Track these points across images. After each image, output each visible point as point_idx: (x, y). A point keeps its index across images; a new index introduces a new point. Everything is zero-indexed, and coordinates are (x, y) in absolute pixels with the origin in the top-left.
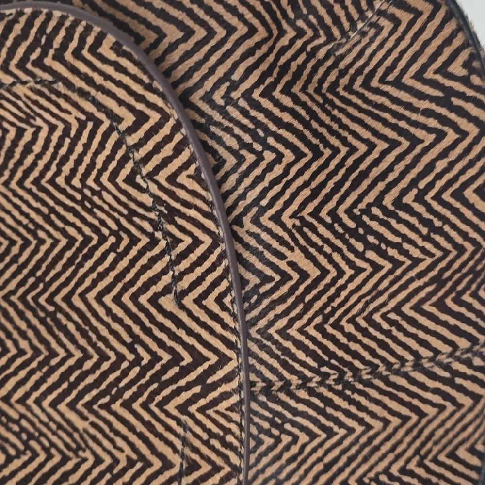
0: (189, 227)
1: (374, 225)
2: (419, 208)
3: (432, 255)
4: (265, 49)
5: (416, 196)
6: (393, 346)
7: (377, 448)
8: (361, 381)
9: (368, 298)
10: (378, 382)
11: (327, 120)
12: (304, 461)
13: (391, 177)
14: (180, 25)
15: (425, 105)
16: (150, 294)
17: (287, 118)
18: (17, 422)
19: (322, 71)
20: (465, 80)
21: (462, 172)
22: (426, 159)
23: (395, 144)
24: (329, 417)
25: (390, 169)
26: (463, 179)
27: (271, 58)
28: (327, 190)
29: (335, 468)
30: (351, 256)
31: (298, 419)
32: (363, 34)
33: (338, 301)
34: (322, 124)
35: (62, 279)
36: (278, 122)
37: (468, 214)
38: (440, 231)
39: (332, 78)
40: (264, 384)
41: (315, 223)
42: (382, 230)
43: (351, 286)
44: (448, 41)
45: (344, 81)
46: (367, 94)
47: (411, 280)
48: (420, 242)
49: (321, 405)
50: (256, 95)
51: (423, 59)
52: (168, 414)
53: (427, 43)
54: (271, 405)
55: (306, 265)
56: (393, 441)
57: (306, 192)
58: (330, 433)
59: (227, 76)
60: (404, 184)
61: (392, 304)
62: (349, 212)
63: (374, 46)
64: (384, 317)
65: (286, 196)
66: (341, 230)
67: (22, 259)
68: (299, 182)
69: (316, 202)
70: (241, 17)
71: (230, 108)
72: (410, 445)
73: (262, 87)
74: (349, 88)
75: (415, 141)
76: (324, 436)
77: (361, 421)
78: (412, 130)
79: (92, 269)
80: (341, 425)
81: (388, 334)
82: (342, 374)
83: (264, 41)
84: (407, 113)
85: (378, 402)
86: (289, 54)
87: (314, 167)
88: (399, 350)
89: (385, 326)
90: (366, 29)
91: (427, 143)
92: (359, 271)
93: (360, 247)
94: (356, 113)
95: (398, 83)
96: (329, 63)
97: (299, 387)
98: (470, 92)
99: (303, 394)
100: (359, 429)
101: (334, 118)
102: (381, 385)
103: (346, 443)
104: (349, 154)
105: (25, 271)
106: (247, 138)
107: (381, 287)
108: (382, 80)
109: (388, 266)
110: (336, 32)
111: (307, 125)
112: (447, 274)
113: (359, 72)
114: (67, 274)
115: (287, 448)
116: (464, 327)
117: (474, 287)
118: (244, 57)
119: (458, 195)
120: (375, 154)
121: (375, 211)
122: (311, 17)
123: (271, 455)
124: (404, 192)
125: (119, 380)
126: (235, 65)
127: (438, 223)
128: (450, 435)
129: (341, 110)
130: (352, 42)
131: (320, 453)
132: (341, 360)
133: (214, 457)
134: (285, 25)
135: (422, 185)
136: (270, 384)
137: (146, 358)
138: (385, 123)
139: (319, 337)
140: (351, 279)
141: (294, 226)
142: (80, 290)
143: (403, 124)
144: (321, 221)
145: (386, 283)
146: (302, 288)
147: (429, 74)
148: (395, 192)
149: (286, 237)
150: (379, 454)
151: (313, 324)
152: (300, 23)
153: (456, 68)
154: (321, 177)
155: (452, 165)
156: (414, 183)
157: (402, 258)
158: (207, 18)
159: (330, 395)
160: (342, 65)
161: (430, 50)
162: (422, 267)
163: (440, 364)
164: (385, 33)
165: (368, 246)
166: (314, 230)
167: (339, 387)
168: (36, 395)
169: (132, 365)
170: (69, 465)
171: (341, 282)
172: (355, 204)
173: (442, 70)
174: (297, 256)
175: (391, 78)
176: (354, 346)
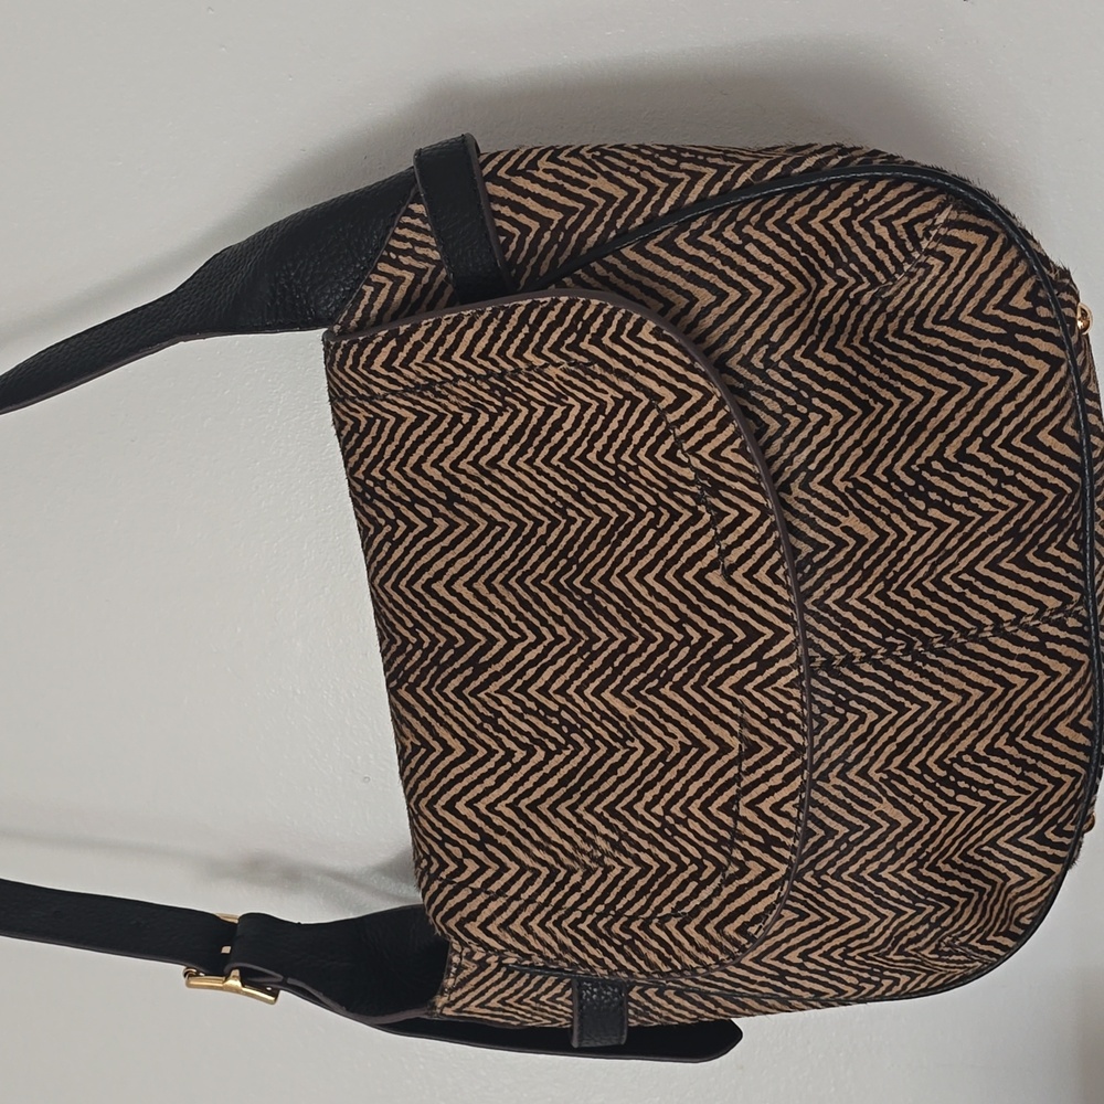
0: (735, 499)
1: (935, 480)
2: (985, 458)
3: (1005, 507)
4: (804, 305)
5: (980, 445)
6: (967, 610)
7: (957, 724)
8: (933, 650)
9: (935, 559)
10: (951, 651)
11: (876, 372)
12: (874, 741)
13: (952, 427)
14: (711, 287)
15: (985, 344)
16: (695, 570)
17: (831, 376)
18: (557, 714)
19: (867, 317)
20: (1030, 314)
21: (1034, 413)
22: (990, 404)
23: (954, 390)
24: (899, 692)
25: (951, 418)
26: (1034, 421)
27: (811, 314)
28: (881, 447)
29: (910, 749)
30: (912, 516)
31: (864, 695)
32: (911, 275)
33: (901, 565)
34: (870, 377)
35: (598, 559)
36: (823, 382)
37: (1044, 458)
38: (1013, 481)
39: (879, 324)
40: (824, 659)
41: (870, 483)
42: (944, 485)
43: (914, 548)
44: (1008, 273)
45: (893, 326)
46: (919, 337)
47: (983, 536)
48: (990, 495)
49: (889, 679)
50: (797, 356)
51: (981, 294)
52: (723, 695)
53: (984, 276)
54: (833, 681)
55: (862, 529)
56: (975, 716)
57: (858, 452)
58: (902, 710)
59: (765, 338)
60: (966, 433)
61: (963, 564)
62: (906, 469)
63: (924, 286)
64: (955, 578)
65: (836, 458)
66: (899, 489)
67: (551, 540)
68: (849, 442)
69: (869, 462)
70: (777, 275)
71: (770, 372)
72: (996, 720)
73: (803, 347)
74: (899, 333)
75: (976, 385)
76: (895, 712)
77: (936, 695)
78: (973, 373)
79: (630, 548)
80: (914, 700)
81: (960, 596)
82: (911, 644)
83: (803, 297)
84: (966, 354)
85: (954, 673)
86: (830, 307)
87: (865, 424)
88: (975, 614)
89: (958, 589)
90: (913, 270)
91: (990, 387)
92: (922, 531)
93: (921, 505)
94: (909, 360)
95: (954, 322)
96: (876, 307)
97: (863, 660)
98: (1036, 326)
99: (867, 668)
100: (935, 704)
101: (884, 369)
102: (957, 654)
103: (921, 719)
104: (903, 406)
105: (555, 553)
106: (791, 401)
107: (949, 546)
108: (936, 321)
109: (955, 523)
110: (880, 277)
111: (854, 381)
112: (1025, 527)
113: (910, 312)
114: (603, 553)
115: (854, 727)
116: (1052, 584)
117: (1060, 538)
118: (782, 317)
119: (1031, 439)
120: (933, 403)
121: (936, 465)
122: (852, 266)
123: (836, 736)
124: (968, 442)
125: (667, 661)
126: (773, 327)
127: (1008, 472)
128: (1046, 709)
129: (891, 359)
130: (899, 284)
131: (891, 732)
132: (908, 628)
133: (775, 737)
134: (824, 276)
135: (987, 433)
136: (830, 658)
137: (696, 637)
138: (942, 367)
139: (882, 605)
140: (914, 540)
141: (847, 488)
142: (618, 570)
143: (962, 367)
144: (876, 481)
145: (954, 541)
146: (859, 554)
147: (989, 310)
148: (957, 443)
149: (839, 501)
150: (960, 731)
151: (874, 591)
152: (841, 273)
153: (1020, 301)
154: (873, 434)
155: (1020, 407)
156: (978, 431)
157: (970, 513)
158: (740, 279)
159: (898, 667)
160: (890, 308)
161: (988, 284)
162: (994, 521)
163: (1026, 628)
164: (935, 272)
165: (930, 504)
166: (869, 491)
167: (909, 658)
168: (577, 683)
169: (681, 645)
170: (617, 757)
171: (902, 544)
172: (912, 460)
173: (1004, 305)
174: (852, 521)
175: (945, 317)
176: (922, 613)
